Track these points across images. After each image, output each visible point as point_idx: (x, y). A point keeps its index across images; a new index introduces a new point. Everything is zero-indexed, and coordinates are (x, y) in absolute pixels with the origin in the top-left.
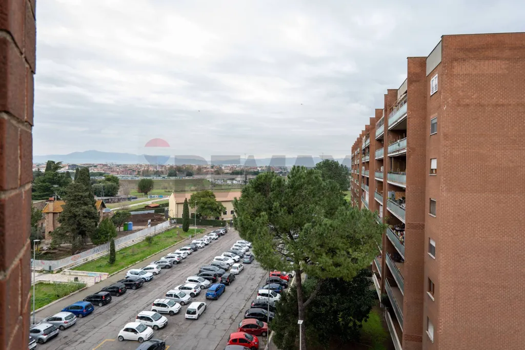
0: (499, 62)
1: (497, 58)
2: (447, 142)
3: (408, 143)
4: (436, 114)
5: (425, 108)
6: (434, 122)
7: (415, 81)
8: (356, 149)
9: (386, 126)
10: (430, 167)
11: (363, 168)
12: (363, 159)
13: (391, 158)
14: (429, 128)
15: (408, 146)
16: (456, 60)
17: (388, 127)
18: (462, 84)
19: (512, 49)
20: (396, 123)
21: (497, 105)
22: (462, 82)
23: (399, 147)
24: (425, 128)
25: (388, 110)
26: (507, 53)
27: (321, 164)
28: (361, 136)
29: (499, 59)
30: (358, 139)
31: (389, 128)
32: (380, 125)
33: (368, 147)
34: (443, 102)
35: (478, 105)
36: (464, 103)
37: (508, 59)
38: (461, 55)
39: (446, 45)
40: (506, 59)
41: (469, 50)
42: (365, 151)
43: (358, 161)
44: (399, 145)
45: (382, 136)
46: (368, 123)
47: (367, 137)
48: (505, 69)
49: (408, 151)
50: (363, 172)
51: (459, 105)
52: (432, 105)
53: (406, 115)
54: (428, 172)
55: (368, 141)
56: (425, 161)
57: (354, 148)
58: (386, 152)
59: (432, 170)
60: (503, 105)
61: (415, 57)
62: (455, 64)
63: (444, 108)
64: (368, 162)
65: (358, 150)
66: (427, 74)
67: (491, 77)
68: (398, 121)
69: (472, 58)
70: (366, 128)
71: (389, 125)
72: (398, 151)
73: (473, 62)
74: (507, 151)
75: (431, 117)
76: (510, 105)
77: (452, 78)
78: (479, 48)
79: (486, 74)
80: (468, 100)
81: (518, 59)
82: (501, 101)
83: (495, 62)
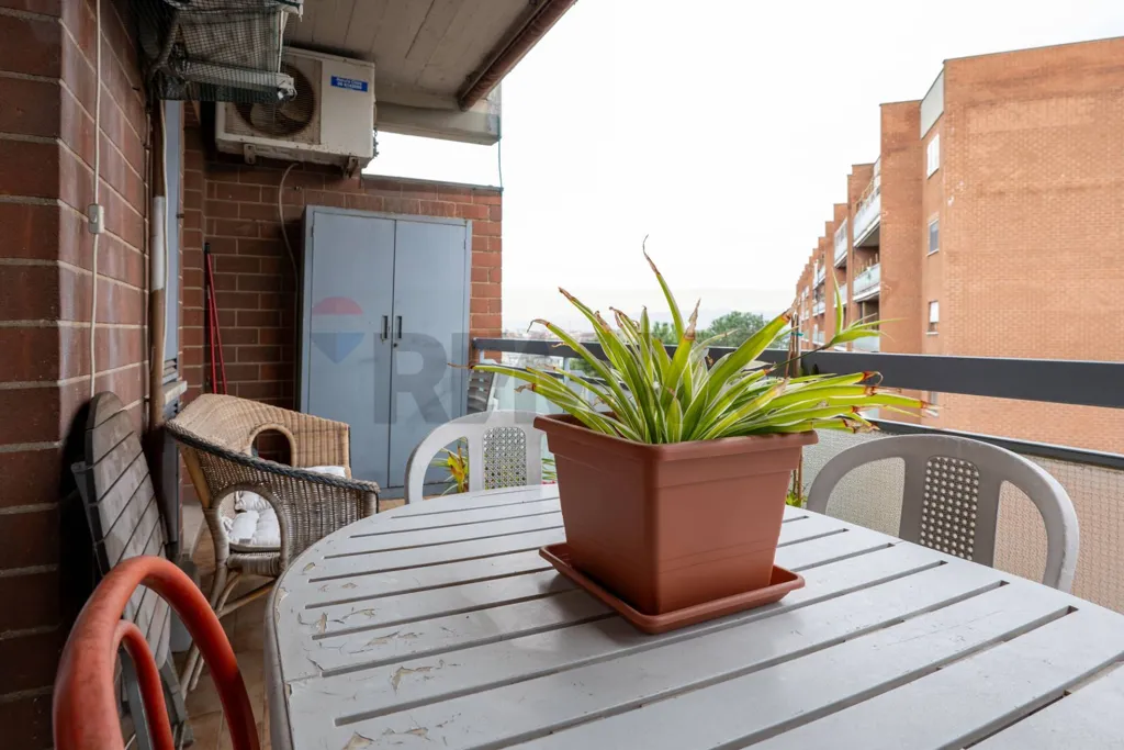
0: (1071, 101)
1: (1068, 95)
2: (957, 268)
3: (883, 272)
4: (937, 214)
5: (918, 201)
6: (934, 229)
7: (897, 150)
8: (804, 289)
9: (851, 240)
10: (929, 319)
11: (816, 326)
12: (815, 308)
13: (860, 303)
14: (927, 242)
15: (882, 279)
16: (974, 104)
17: (854, 241)
18: (988, 153)
19: (1102, 72)
20: (865, 233)
21: (1068, 189)
22: (989, 149)
23: (868, 281)
24: (918, 241)
25: (854, 206)
26: (1091, 82)
27: (724, 321)
28: (812, 260)
29: (1071, 96)
30: (807, 267)
31: (855, 244)
32: (842, 238)
33: (823, 283)
34: (947, 190)
35: (1025, 191)
36: (993, 190)
37: (1094, 93)
38: (986, 94)
39: (952, 77)
40: (1087, 94)
41: (1005, 84)
42: (818, 293)
43: (807, 312)
44: (869, 277)
45: (845, 261)
46: (823, 234)
47: (821, 263)
48: (1087, 114)
49: (884, 289)
50: (815, 336)
51: (981, 194)
52: (930, 196)
53: (879, 219)
54: (925, 326)
55: (823, 270)
56: (919, 306)
57: (800, 287)
58: (850, 293)
59: (932, 324)
60: (1081, 189)
61: (895, 103)
62: (973, 113)
63: (950, 202)
64: (823, 315)
65: (807, 290)
66: (923, 132)
67: (1054, 134)
68: (869, 229)
69: (1010, 99)
70: (820, 245)
71: (855, 237)
72: (869, 288)
73: (1013, 106)
74: (1092, 281)
75: (930, 219)
76: (1100, 187)
77: (966, 142)
78: (1025, 79)
79: (1044, 128)
80: (1002, 183)
81: (1117, 91)
82: (1077, 181)
83: (1063, 101)
